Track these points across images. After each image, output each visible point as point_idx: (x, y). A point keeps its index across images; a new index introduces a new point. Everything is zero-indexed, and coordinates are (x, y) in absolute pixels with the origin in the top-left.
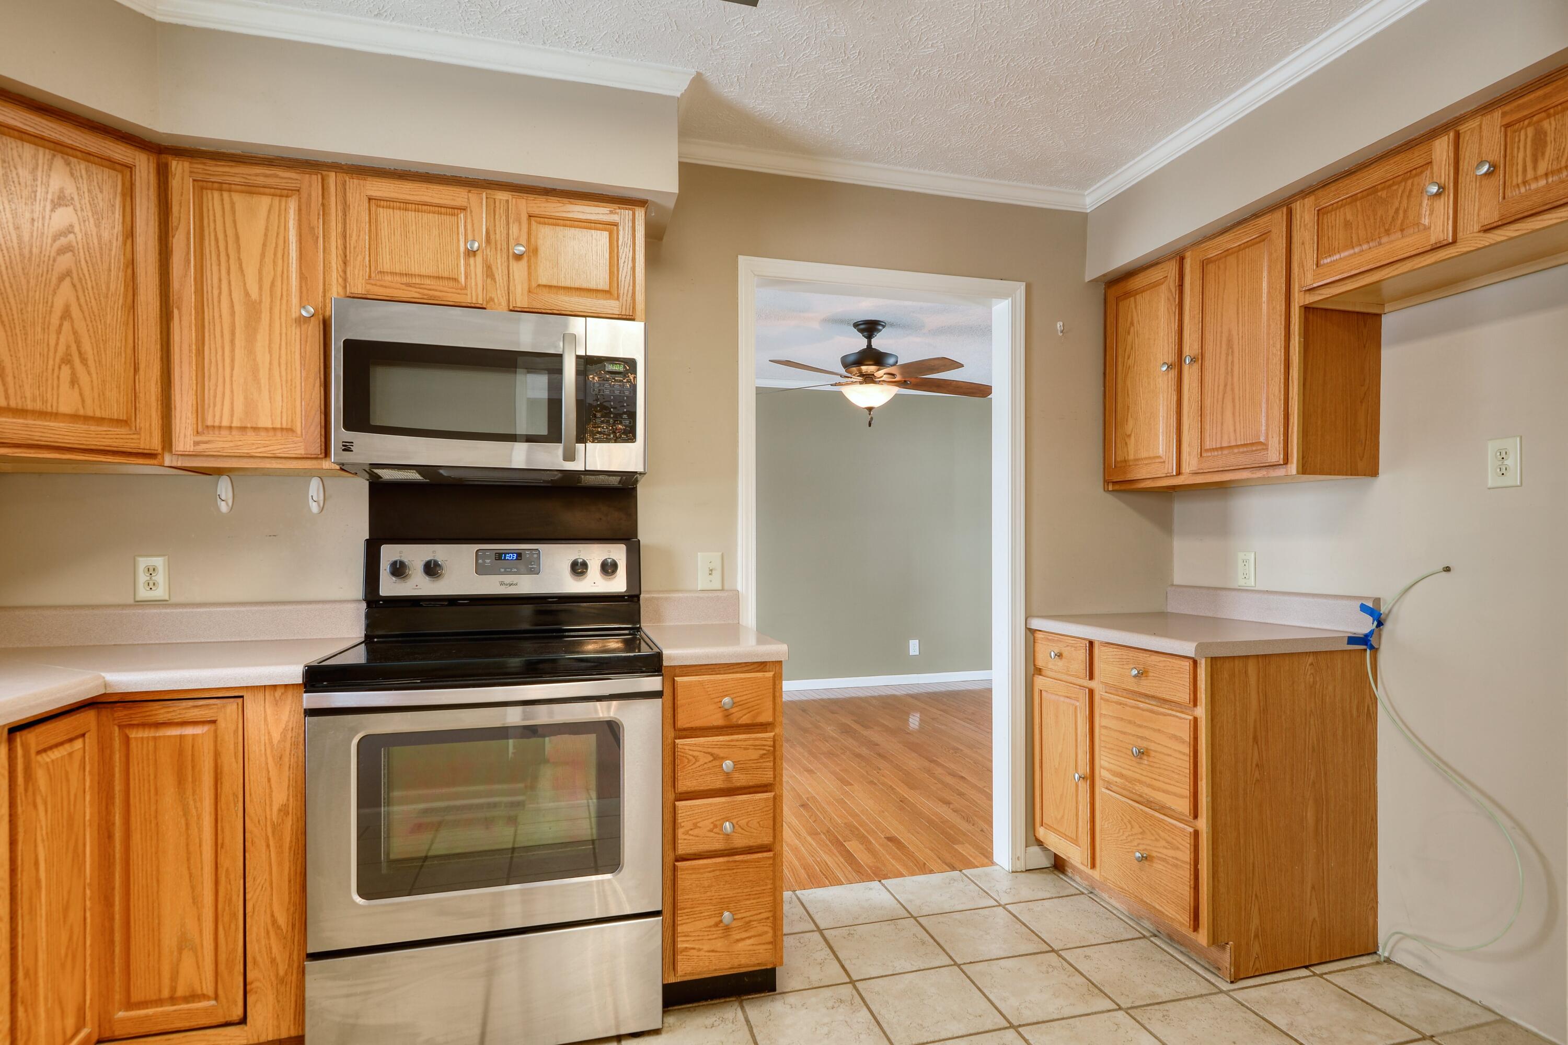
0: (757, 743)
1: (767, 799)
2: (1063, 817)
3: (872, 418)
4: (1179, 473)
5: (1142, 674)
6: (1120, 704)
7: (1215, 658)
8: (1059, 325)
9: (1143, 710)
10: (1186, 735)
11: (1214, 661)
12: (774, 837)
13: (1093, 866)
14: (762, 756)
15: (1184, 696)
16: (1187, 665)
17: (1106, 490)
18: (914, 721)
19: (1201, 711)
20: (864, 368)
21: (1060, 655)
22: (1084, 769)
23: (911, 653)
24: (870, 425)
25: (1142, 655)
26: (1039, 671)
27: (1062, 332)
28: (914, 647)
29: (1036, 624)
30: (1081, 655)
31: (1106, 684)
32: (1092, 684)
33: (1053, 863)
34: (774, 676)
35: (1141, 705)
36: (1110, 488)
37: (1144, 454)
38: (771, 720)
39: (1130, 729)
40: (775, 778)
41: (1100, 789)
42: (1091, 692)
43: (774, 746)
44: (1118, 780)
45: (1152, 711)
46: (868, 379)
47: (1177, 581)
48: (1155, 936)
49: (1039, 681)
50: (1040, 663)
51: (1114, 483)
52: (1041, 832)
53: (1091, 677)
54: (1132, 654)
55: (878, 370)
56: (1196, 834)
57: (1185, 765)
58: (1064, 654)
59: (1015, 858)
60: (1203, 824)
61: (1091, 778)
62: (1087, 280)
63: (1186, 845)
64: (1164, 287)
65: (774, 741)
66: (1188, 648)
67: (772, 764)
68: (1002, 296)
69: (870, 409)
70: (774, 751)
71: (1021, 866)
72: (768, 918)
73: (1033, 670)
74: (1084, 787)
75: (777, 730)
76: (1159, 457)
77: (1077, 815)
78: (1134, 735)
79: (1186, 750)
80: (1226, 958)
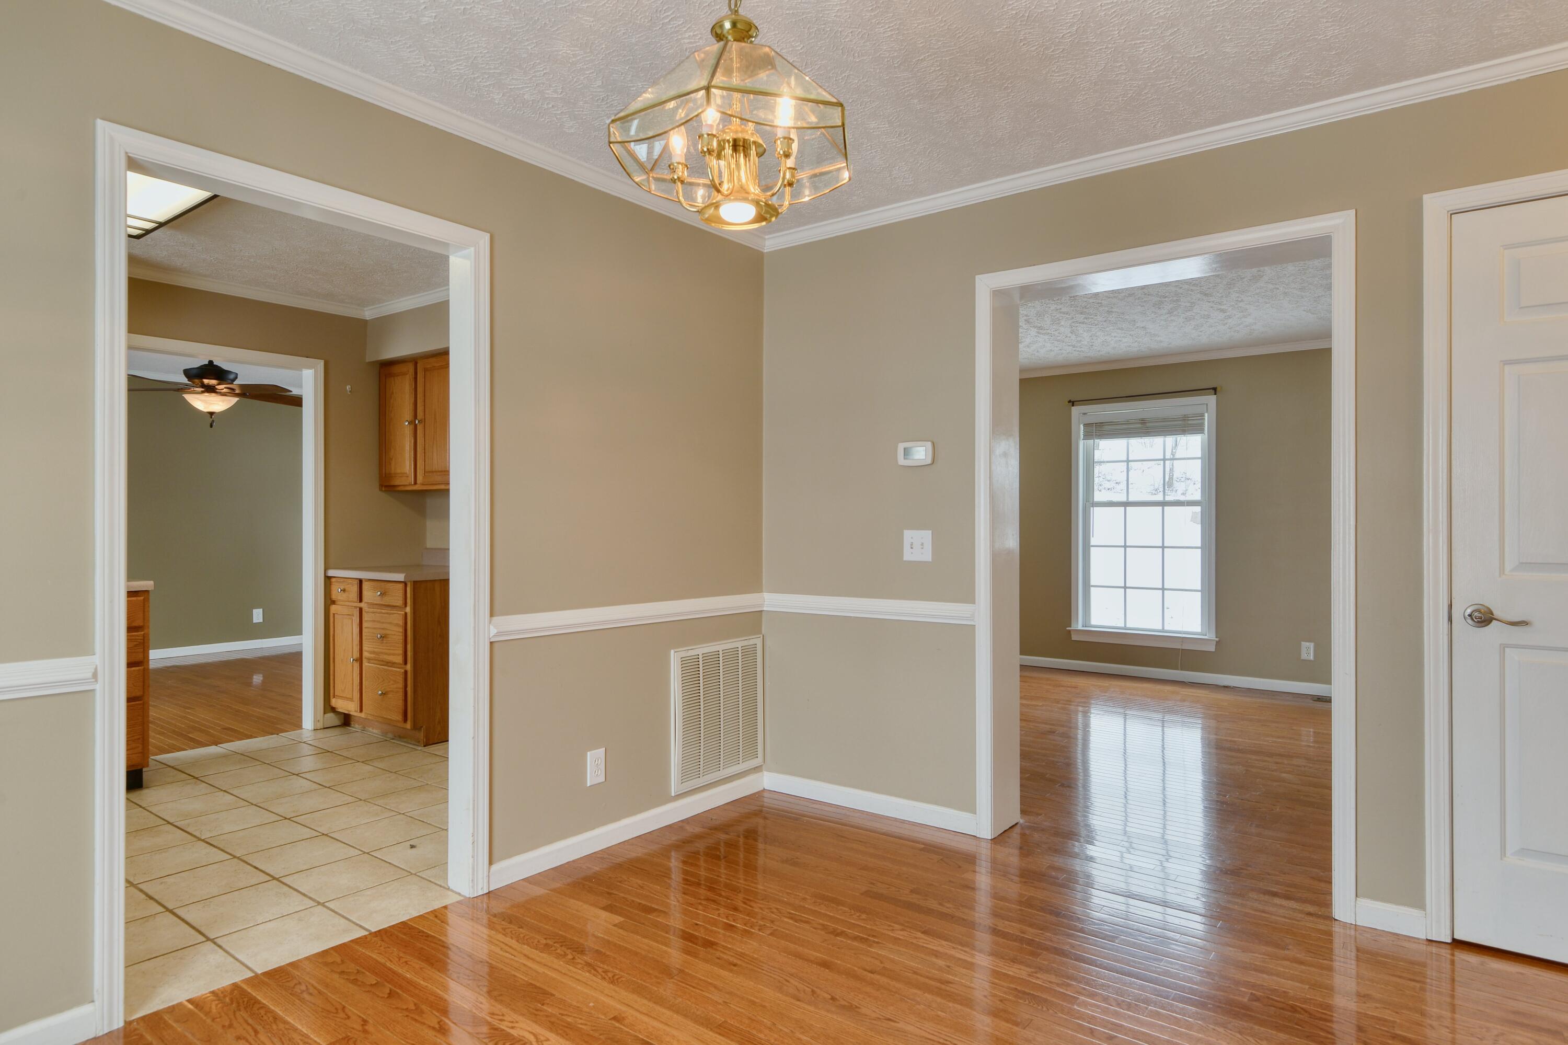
0: (134, 638)
1: (139, 670)
2: (345, 688)
3: (213, 421)
4: (415, 483)
5: (383, 594)
6: (374, 613)
7: (417, 581)
8: (348, 387)
9: (384, 613)
10: (401, 622)
11: (415, 583)
12: (144, 692)
13: (361, 711)
14: (136, 646)
15: (400, 602)
16: (401, 586)
17: (381, 490)
18: (257, 679)
19: (408, 609)
20: (206, 381)
21: (344, 590)
22: (356, 655)
23: (255, 621)
24: (211, 426)
25: (383, 584)
26: (334, 602)
27: (350, 391)
28: (258, 616)
29: (331, 573)
30: (355, 588)
31: (368, 603)
32: (362, 605)
33: (343, 722)
34: (144, 599)
35: (383, 611)
36: (383, 489)
37: (398, 471)
38: (141, 624)
39: (378, 625)
40: (144, 658)
41: (365, 664)
42: (361, 610)
43: (144, 640)
44: (372, 656)
45: (387, 613)
46: (210, 389)
47: (428, 546)
48: (393, 739)
49: (333, 608)
50: (334, 597)
51: (386, 486)
52: (334, 702)
53: (361, 600)
54: (379, 584)
55: (218, 384)
56: (406, 672)
57: (400, 638)
58: (347, 589)
59: (316, 721)
60: (409, 667)
61: (360, 660)
62: (367, 361)
63: (400, 679)
64: (407, 377)
65: (144, 637)
66: (400, 577)
67: (142, 650)
68: (309, 368)
69: (211, 414)
70: (144, 643)
71: (320, 725)
72: (139, 739)
73: (329, 601)
74: (357, 665)
75: (146, 631)
76: (406, 473)
77: (353, 684)
78: (380, 629)
79: (401, 630)
80: (421, 735)
